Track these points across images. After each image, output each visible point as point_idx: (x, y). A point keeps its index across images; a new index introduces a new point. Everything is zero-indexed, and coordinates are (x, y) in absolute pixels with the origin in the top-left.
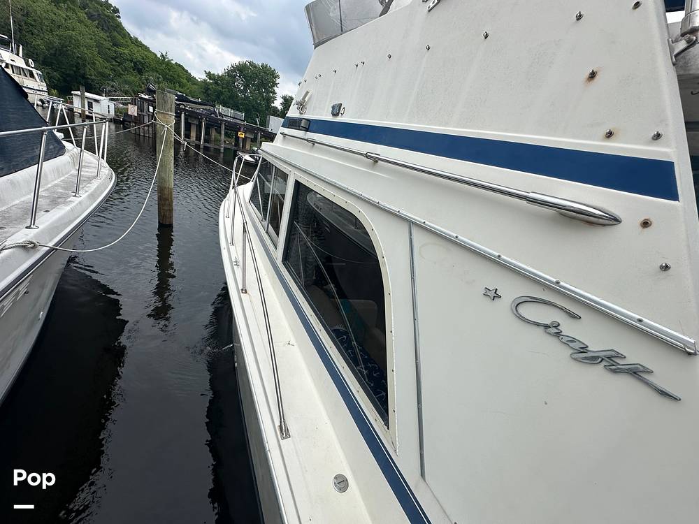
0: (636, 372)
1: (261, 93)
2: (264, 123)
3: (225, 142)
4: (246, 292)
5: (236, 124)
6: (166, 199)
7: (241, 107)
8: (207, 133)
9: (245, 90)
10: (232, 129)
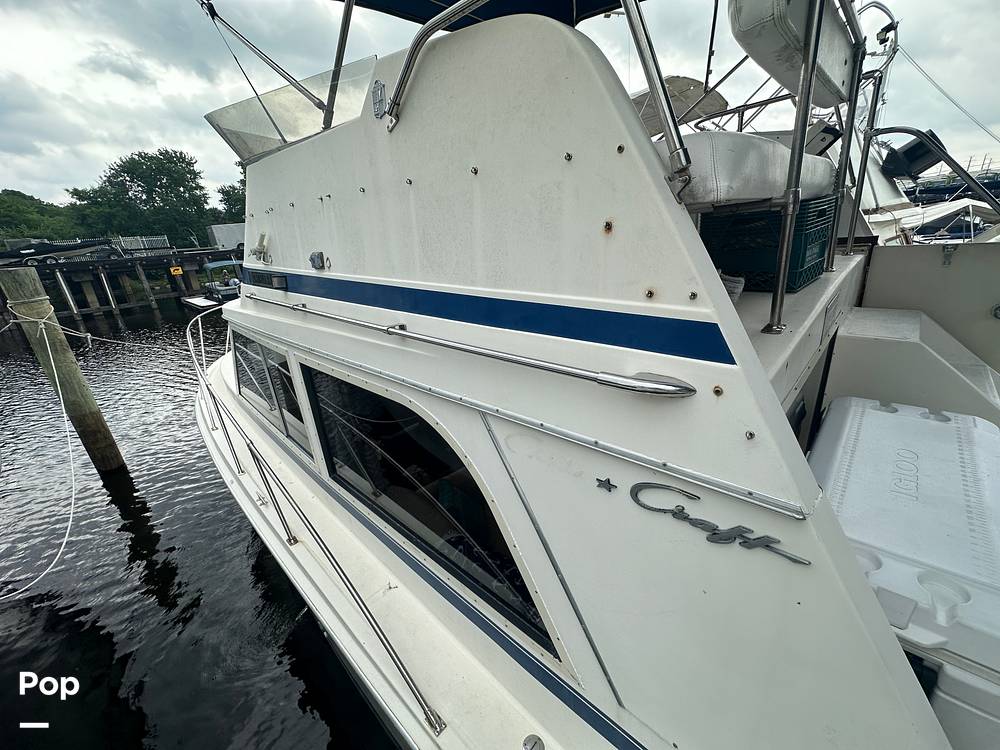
0: (766, 543)
1: (178, 195)
2: (206, 240)
3: (153, 289)
4: (296, 541)
5: (160, 258)
6: (95, 433)
7: (156, 227)
8: (115, 286)
9: (150, 198)
10: (156, 267)
